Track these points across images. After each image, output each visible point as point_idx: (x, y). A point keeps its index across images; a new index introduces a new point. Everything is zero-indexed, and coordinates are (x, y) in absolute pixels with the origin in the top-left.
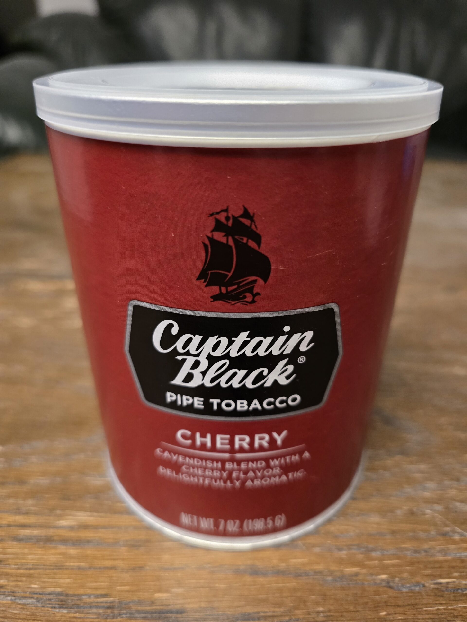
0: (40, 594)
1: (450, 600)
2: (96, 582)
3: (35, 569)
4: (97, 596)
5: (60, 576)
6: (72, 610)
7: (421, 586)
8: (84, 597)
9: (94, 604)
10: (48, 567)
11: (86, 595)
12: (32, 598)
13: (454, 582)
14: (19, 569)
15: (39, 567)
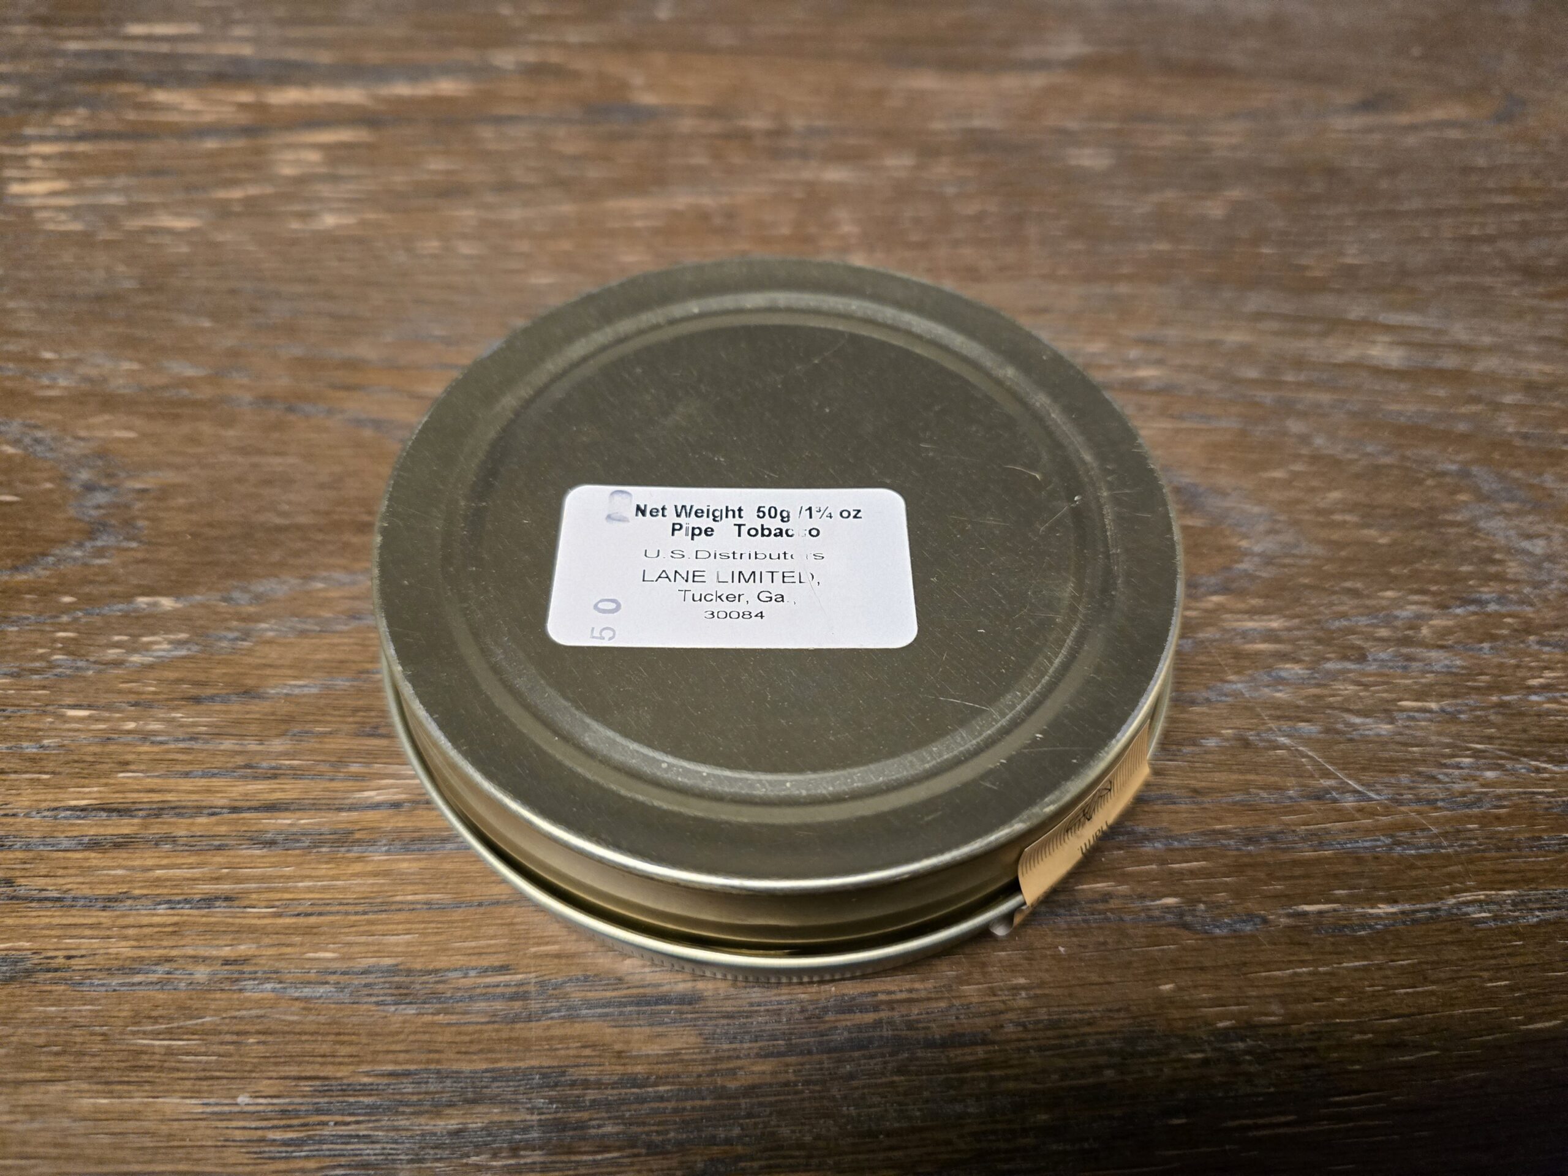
0: (343, 973)
1: (1323, 953)
2: (476, 938)
3: (320, 914)
4: (484, 971)
5: (386, 927)
6: (426, 1006)
7: (1258, 920)
8: (451, 975)
9: (478, 991)
10: (350, 908)
11: (456, 970)
12: (327, 983)
13: (1335, 910)
14: (279, 915)
15: (328, 908)
